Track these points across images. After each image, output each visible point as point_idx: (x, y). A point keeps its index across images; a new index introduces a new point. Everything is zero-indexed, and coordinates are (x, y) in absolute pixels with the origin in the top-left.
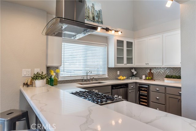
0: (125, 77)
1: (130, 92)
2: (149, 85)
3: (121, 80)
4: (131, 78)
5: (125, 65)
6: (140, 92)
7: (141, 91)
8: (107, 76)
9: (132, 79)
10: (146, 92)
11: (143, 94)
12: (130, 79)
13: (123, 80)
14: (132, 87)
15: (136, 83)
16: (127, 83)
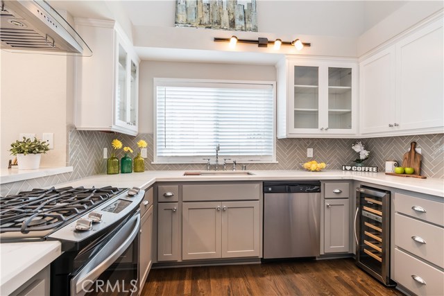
0: (323, 165)
1: (328, 206)
2: (389, 192)
3: (310, 171)
4: (348, 168)
5: (324, 132)
6: (361, 209)
7: (365, 208)
8: (274, 161)
9: (351, 170)
10: (380, 213)
11: (373, 217)
12: (346, 170)
13: (315, 171)
14: (338, 191)
15: (353, 181)
16: (319, 181)
